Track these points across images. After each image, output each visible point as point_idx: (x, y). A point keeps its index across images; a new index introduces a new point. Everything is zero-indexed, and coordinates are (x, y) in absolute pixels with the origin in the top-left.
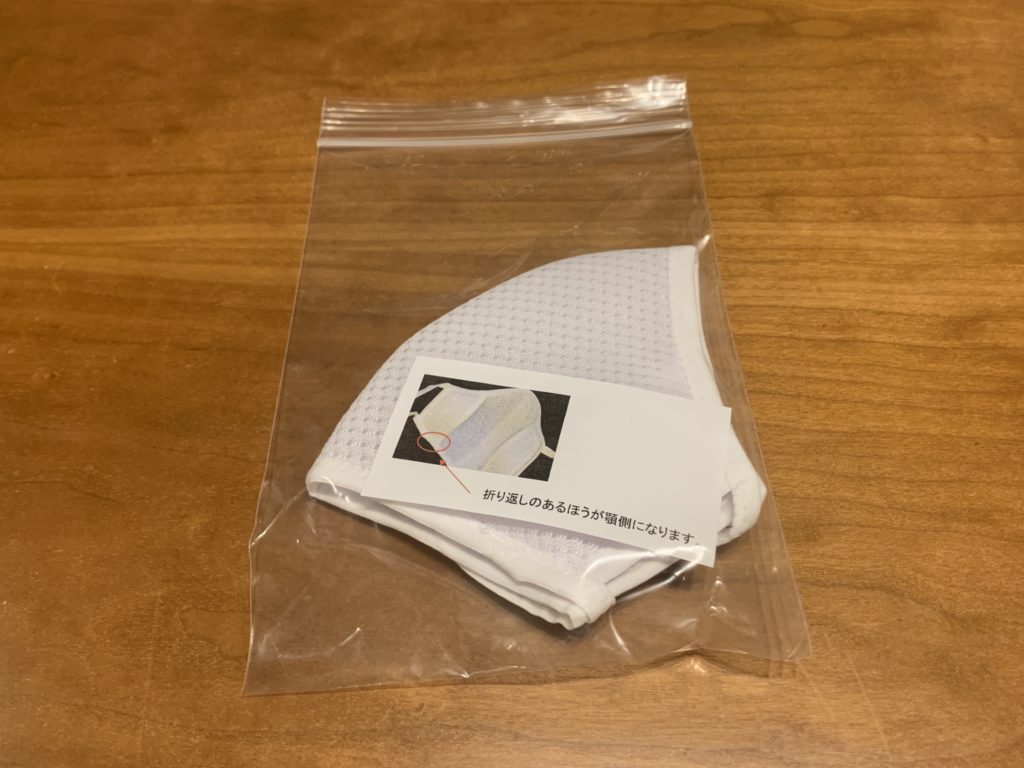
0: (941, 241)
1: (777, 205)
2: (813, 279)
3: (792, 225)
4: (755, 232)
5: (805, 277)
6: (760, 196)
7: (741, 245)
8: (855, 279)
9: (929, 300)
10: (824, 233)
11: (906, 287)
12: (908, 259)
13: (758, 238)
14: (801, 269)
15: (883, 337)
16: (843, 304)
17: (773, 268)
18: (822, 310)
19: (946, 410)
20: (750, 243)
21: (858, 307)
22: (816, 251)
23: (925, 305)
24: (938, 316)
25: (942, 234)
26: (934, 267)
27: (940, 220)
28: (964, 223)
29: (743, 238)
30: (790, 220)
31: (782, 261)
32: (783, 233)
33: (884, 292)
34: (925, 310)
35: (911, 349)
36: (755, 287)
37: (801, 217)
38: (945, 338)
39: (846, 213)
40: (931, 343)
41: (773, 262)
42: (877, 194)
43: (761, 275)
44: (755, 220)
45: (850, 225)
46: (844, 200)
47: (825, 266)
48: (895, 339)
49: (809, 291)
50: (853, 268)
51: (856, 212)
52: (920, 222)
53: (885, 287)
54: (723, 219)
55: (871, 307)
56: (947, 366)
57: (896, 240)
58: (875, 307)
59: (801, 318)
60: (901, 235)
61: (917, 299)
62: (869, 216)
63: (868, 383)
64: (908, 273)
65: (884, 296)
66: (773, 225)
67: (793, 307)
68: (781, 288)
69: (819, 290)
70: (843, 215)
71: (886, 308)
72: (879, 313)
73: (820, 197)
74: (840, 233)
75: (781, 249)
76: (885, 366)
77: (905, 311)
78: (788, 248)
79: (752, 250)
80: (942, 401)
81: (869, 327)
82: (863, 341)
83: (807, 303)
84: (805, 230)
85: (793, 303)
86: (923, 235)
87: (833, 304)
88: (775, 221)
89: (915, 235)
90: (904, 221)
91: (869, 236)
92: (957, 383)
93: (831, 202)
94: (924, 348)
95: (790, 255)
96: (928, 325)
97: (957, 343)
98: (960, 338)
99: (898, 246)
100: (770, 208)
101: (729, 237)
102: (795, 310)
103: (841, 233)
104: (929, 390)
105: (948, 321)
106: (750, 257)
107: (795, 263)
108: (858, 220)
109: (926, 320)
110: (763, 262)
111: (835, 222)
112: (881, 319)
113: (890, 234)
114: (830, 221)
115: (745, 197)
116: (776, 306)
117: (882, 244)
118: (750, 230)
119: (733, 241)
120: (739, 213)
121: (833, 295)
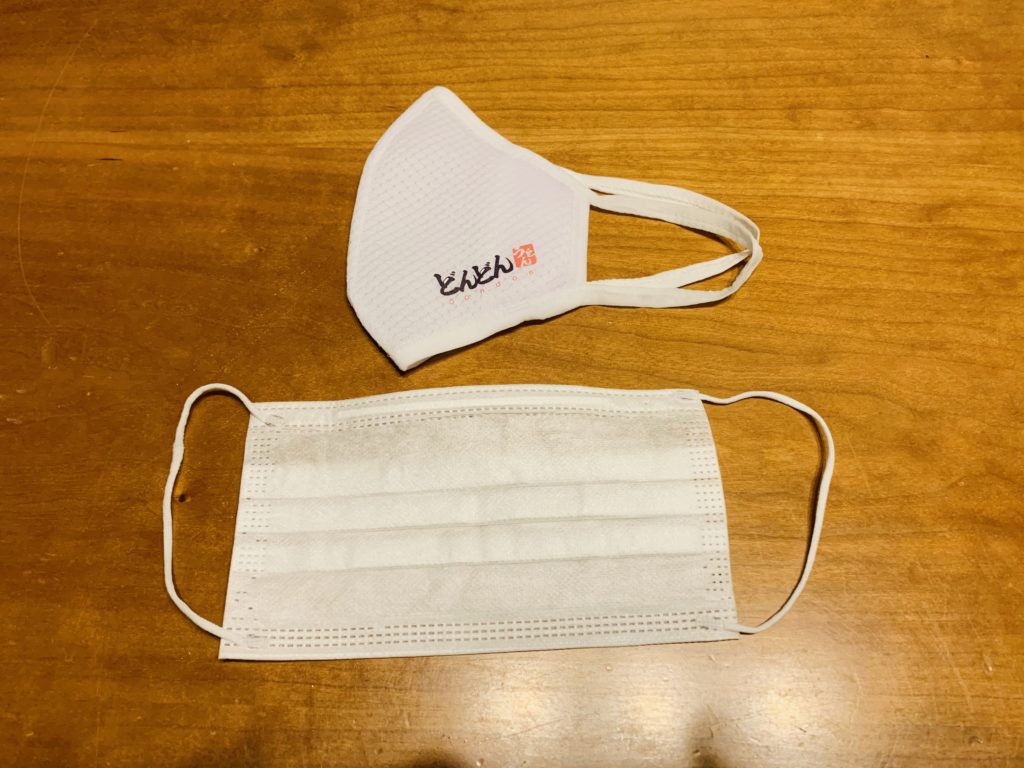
0: (920, 146)
1: (798, 116)
2: (825, 175)
3: (809, 132)
4: (782, 138)
5: (819, 174)
6: (785, 108)
7: (772, 149)
8: (856, 175)
9: (910, 192)
10: (834, 139)
11: (894, 182)
12: (896, 160)
13: (784, 142)
14: (816, 168)
15: (876, 220)
16: (847, 195)
17: (795, 166)
18: (832, 199)
19: (917, 273)
20: (778, 146)
21: (858, 197)
22: (827, 154)
23: (907, 195)
24: (915, 204)
25: (922, 140)
26: (915, 167)
27: (922, 129)
28: (940, 131)
29: (772, 143)
30: (808, 129)
31: (803, 161)
32: (802, 138)
33: (878, 186)
34: (906, 200)
35: (894, 228)
36: (783, 182)
37: (816, 126)
38: (920, 221)
39: (850, 123)
40: (908, 224)
41: (796, 162)
42: (875, 108)
43: (786, 172)
44: (782, 128)
45: (854, 133)
46: (849, 112)
47: (834, 166)
48: (884, 221)
49: (823, 184)
50: (853, 167)
51: (858, 122)
52: (908, 130)
53: (878, 182)
54: (758, 127)
55: (867, 198)
56: (920, 242)
57: (888, 145)
58: (871, 197)
59: (817, 206)
60: (891, 141)
61: (901, 191)
62: (869, 125)
63: (863, 254)
64: (895, 171)
65: (876, 189)
66: (796, 132)
67: (811, 197)
68: (801, 183)
69: (829, 184)
70: (848, 125)
71: (878, 198)
72: (873, 202)
73: (831, 109)
74: (845, 139)
75: (801, 152)
76: (876, 241)
77: (892, 201)
78: (806, 151)
79: (779, 152)
80: (916, 267)
81: (865, 213)
82: (861, 223)
83: (821, 194)
84: (820, 137)
85: (810, 194)
86: (908, 141)
87: (839, 195)
88: (796, 129)
89: (901, 141)
90: (894, 130)
91: (868, 142)
92: (926, 253)
93: (839, 114)
94: (904, 228)
95: (809, 157)
96: (909, 211)
97: (929, 225)
98: (930, 220)
99: (888, 150)
100: (793, 119)
101: (763, 141)
102: (812, 200)
103: (847, 139)
104: (906, 259)
105: (922, 209)
106: (777, 158)
107: (811, 163)
108: (859, 128)
109: (907, 207)
110: (788, 162)
111: (841, 130)
112: (874, 206)
113: (883, 140)
114: (838, 130)
115: (773, 109)
116: (797, 196)
117: (877, 148)
118: (778, 136)
119: (766, 145)
120: (770, 123)
121: (839, 188)
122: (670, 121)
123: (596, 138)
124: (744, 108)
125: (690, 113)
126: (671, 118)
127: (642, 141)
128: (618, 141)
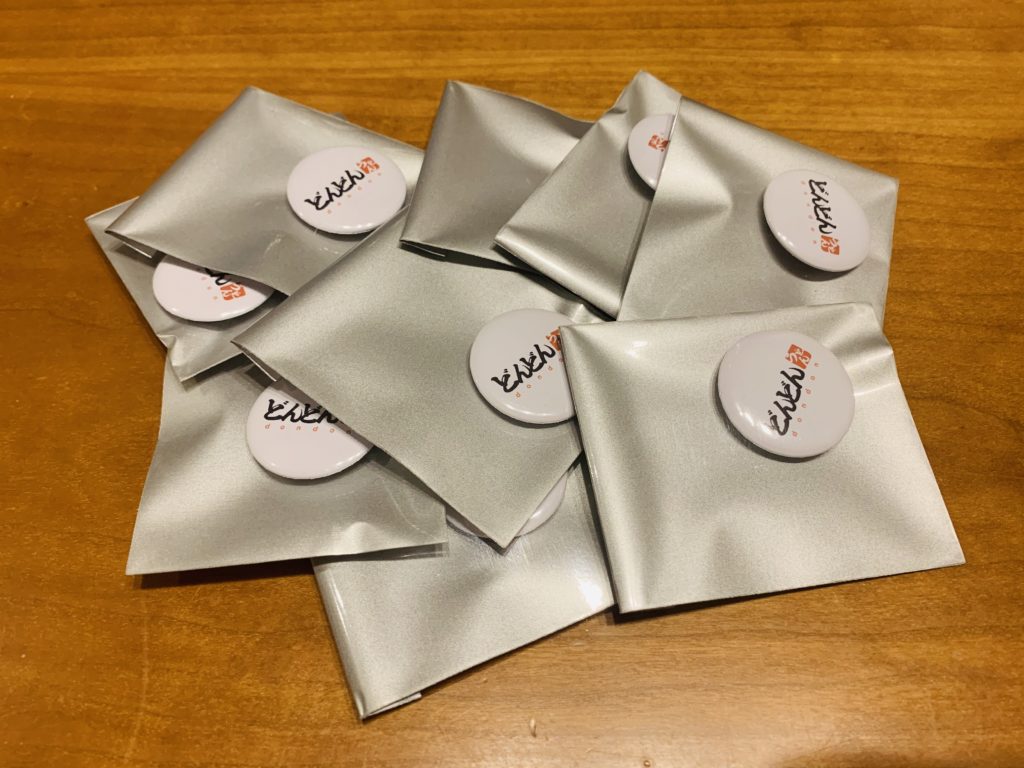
0: (978, 68)
1: (804, 35)
2: (847, 104)
3: (820, 53)
4: (783, 60)
5: (837, 102)
6: (785, 26)
7: (769, 72)
8: (891, 104)
9: (969, 123)
10: (856, 61)
11: (944, 111)
12: (943, 85)
13: (784, 65)
14: (833, 95)
15: (925, 159)
16: (880, 128)
17: (804, 93)
18: (859, 133)
19: (995, 227)
20: (778, 70)
21: (896, 130)
22: (848, 78)
23: (965, 128)
24: (979, 138)
25: (976, 60)
26: (972, 93)
27: (975, 48)
28: (998, 51)
29: (770, 66)
30: (819, 49)
31: (813, 87)
32: (813, 61)
33: (922, 116)
34: (965, 133)
35: (953, 169)
36: (788, 112)
37: (830, 46)
38: (989, 159)
39: (876, 41)
40: (974, 164)
41: (803, 88)
42: (907, 24)
43: (793, 100)
44: (782, 49)
45: (882, 53)
46: (874, 29)
47: (858, 92)
48: (938, 160)
49: (844, 115)
50: (887, 94)
51: (886, 41)
52: (954, 50)
53: (922, 111)
54: (748, 48)
55: (908, 130)
56: (992, 186)
57: (932, 68)
58: (914, 130)
59: (837, 142)
60: (934, 63)
61: (956, 123)
62: (902, 45)
63: (911, 202)
64: (945, 98)
65: (922, 120)
66: (801, 53)
67: (829, 131)
68: (813, 113)
69: (854, 114)
70: (873, 44)
71: (924, 131)
72: (918, 136)
73: (848, 27)
74: (871, 61)
75: (810, 76)
76: (928, 186)
77: (945, 134)
78: (818, 75)
79: (780, 77)
80: (990, 219)
81: (908, 149)
82: (903, 163)
83: (842, 127)
84: (835, 58)
85: (828, 126)
86: (958, 62)
87: (869, 127)
88: (801, 49)
89: (949, 62)
90: (937, 49)
91: (901, 64)
92: (1004, 201)
93: (860, 32)
94: (968, 169)
95: (821, 82)
96: (970, 147)
97: (1002, 165)
98: (1004, 159)
99: (933, 73)
100: (797, 37)
101: (757, 64)
102: (830, 134)
103: (873, 61)
104: (976, 208)
105: (991, 144)
106: (779, 84)
107: (826, 89)
108: (889, 48)
109: (968, 142)
110: (793, 88)
111: (866, 51)
112: (921, 141)
113: (923, 62)
114: (861, 50)
115: (769, 27)
116: (809, 130)
117: (917, 71)
118: (777, 58)
119: (761, 68)
120: (764, 42)
121: (868, 119)
122: (628, 42)
123: (523, 60)
124: (729, 26)
125: (656, 33)
126: (630, 37)
127: (589, 64)
128: (555, 65)
